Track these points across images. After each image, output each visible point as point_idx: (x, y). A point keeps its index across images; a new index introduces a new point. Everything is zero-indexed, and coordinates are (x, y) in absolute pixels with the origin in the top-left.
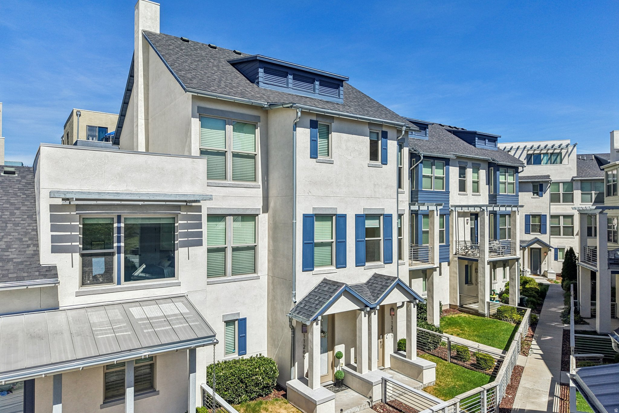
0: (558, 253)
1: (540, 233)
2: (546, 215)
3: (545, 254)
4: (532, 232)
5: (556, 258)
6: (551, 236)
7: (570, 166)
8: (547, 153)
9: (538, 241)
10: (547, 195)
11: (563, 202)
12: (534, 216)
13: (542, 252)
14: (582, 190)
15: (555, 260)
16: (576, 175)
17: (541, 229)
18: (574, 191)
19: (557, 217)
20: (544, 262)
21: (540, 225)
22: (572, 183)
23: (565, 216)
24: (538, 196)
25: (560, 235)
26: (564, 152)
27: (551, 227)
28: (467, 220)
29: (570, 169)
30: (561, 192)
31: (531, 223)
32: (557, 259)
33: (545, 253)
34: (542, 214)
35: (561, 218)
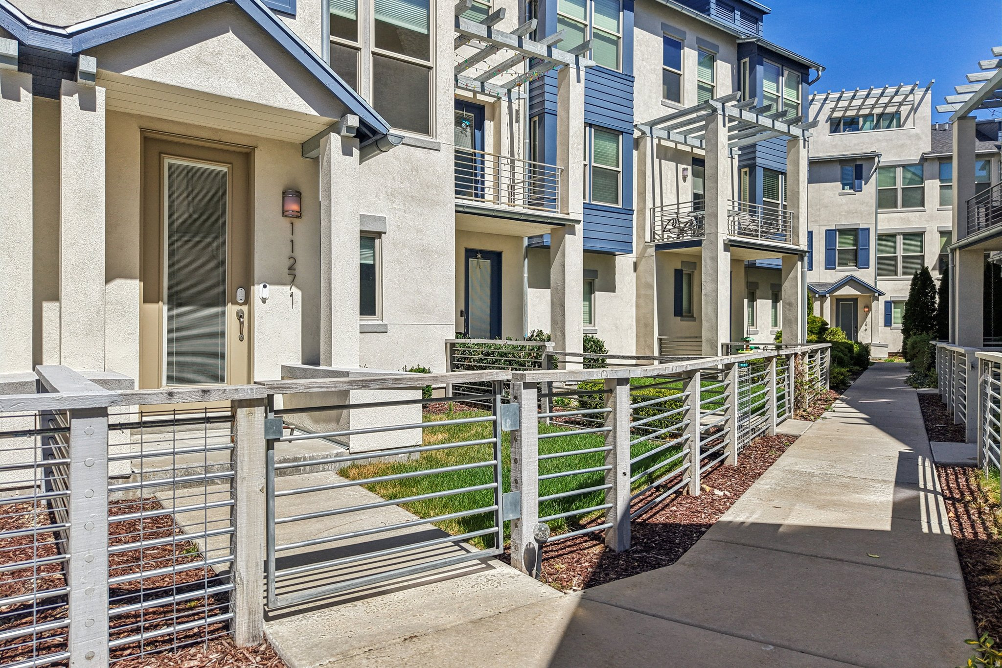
0: (891, 312)
1: (856, 266)
2: (868, 229)
3: (866, 310)
4: (839, 265)
5: (888, 322)
6: (878, 278)
7: (917, 131)
8: (871, 115)
9: (851, 281)
10: (870, 189)
11: (903, 207)
12: (843, 232)
13: (860, 305)
14: (941, 180)
15: (885, 326)
16: (930, 150)
17: (858, 258)
18: (926, 182)
19: (892, 237)
20: (864, 327)
21: (856, 250)
22: (923, 166)
23: (907, 236)
24: (852, 191)
25: (896, 274)
26: (906, 110)
27: (880, 259)
28: (684, 170)
29: (918, 137)
30: (900, 185)
31: (837, 248)
32: (891, 324)
33: (867, 307)
34: (861, 227)
35: (900, 239)
